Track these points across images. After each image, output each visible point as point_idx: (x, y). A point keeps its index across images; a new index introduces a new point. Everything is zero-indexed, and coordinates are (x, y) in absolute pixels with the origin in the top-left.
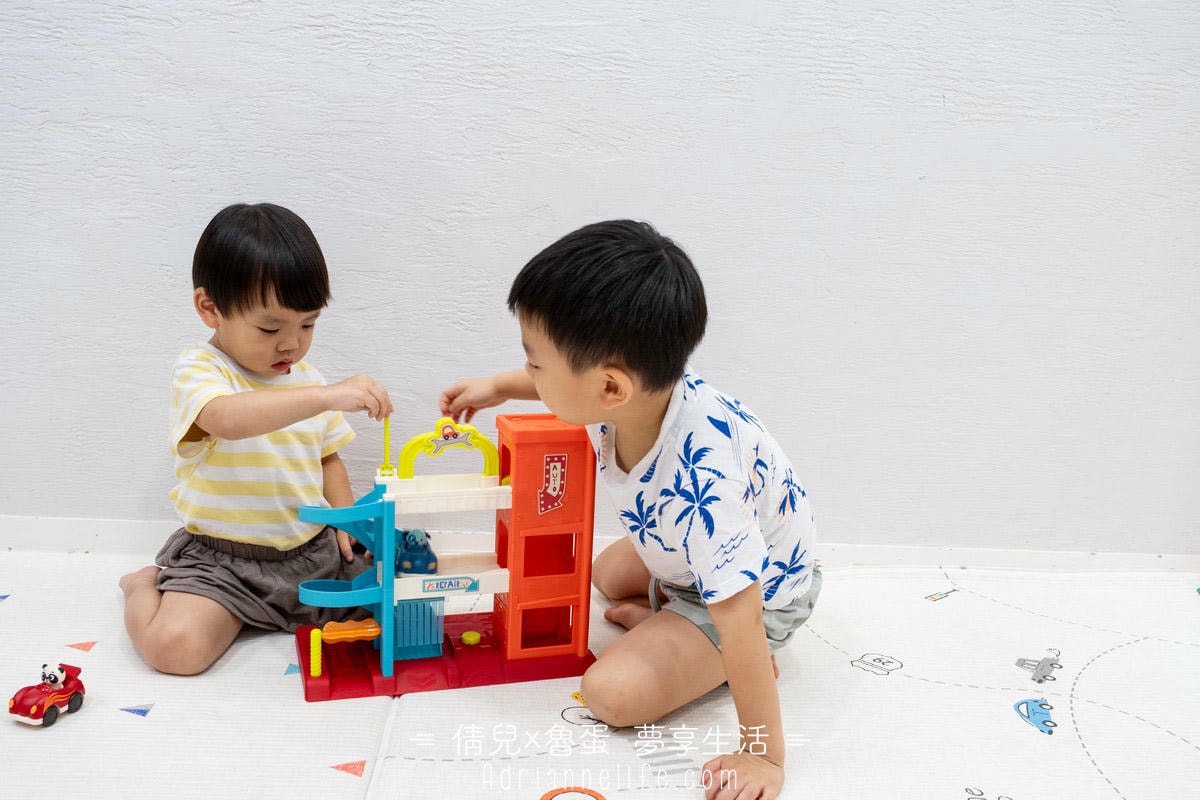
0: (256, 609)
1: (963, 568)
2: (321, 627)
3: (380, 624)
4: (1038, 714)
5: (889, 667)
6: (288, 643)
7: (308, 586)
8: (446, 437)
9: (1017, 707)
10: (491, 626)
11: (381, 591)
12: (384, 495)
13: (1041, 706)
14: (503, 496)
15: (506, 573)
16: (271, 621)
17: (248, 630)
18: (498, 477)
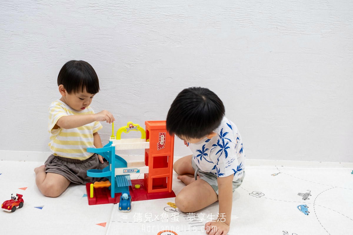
0: (74, 178)
1: (282, 166)
2: (93, 183)
3: (110, 182)
4: (304, 209)
5: (260, 195)
6: (84, 188)
7: (89, 171)
8: (130, 127)
9: (298, 207)
10: (143, 183)
11: (111, 172)
12: (112, 144)
13: (305, 207)
14: (147, 145)
15: (148, 167)
16: (79, 181)
17: (72, 184)
18: (145, 139)
